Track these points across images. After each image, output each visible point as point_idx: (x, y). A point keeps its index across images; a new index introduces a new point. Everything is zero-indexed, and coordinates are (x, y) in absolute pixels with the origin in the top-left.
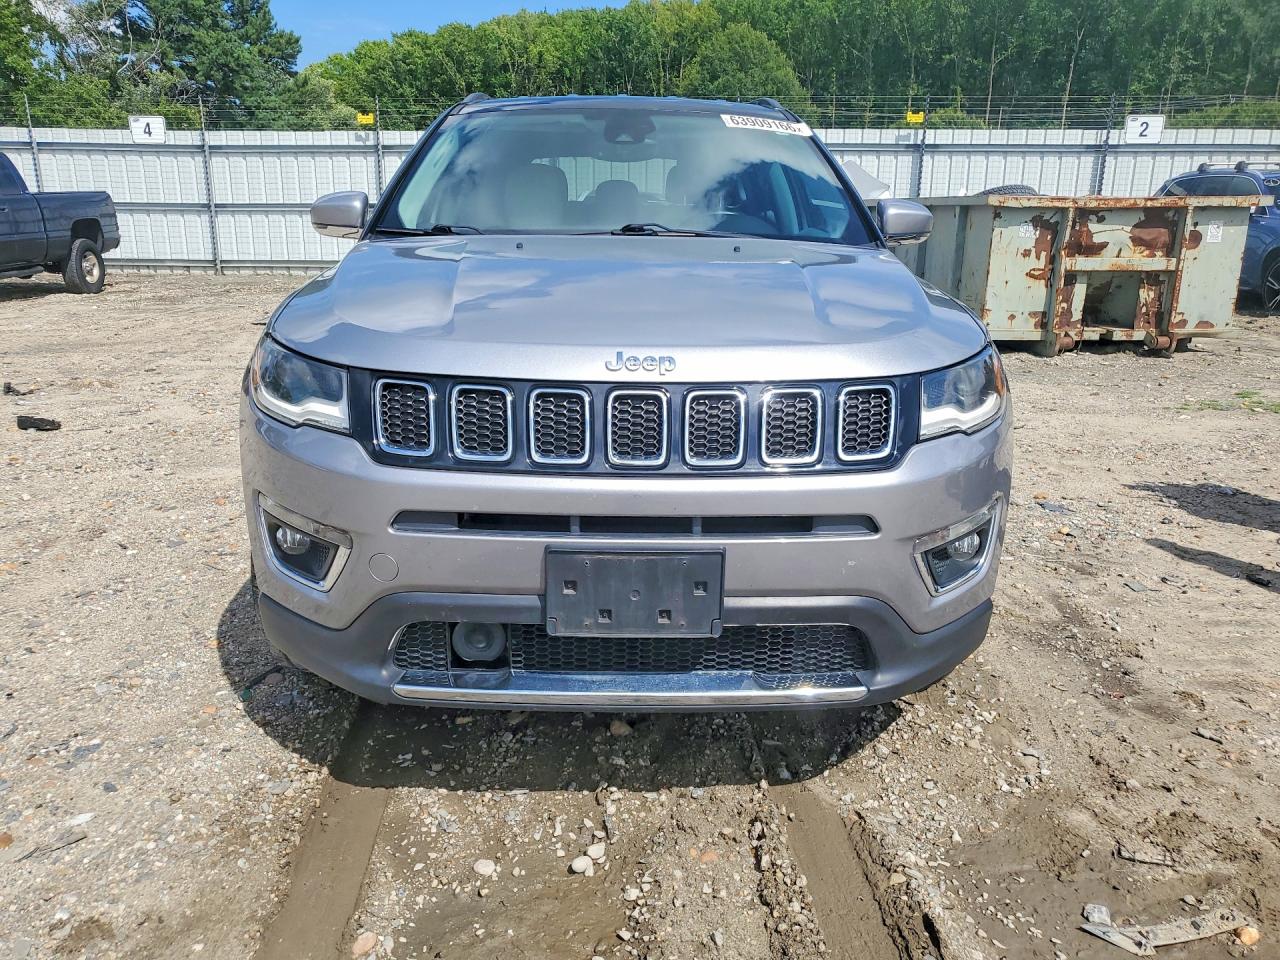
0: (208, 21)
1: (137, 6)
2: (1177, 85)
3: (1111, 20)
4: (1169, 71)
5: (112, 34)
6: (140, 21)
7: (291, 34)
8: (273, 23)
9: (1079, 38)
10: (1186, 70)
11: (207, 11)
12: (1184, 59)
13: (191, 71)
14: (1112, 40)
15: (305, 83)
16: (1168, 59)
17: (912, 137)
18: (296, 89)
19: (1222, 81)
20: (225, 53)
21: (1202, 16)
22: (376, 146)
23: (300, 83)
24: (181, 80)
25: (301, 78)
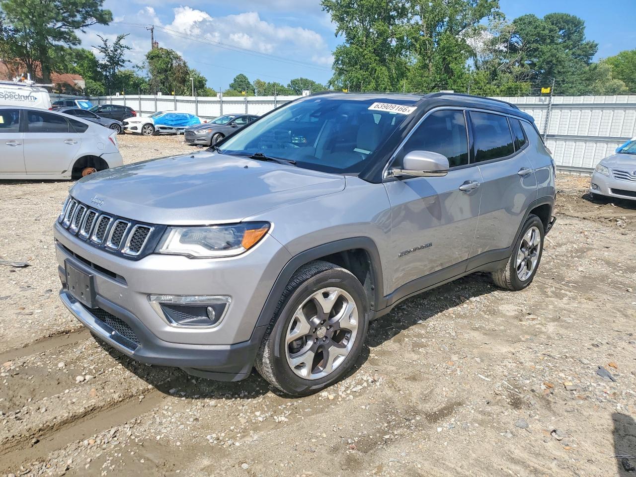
0: (549, 41)
1: (516, 36)
5: (502, 51)
6: (516, 44)
7: (593, 42)
8: (584, 37)
11: (549, 36)
13: (533, 65)
15: (595, 68)
18: (589, 72)
20: (552, 56)
22: (549, 104)
23: (592, 68)
24: (527, 70)
25: (593, 66)
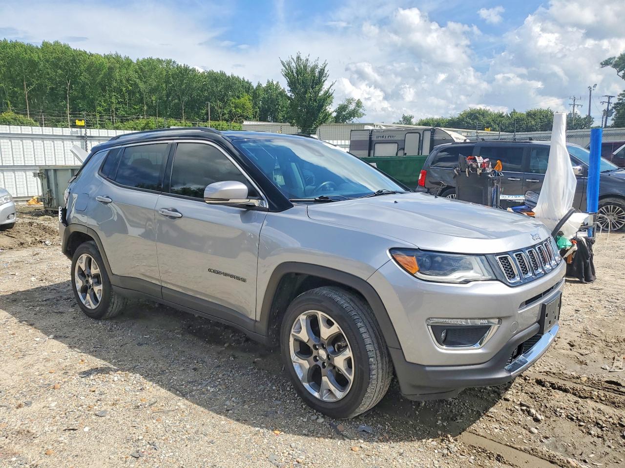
2: (117, 109)
3: (82, 78)
4: (112, 103)
9: (69, 84)
10: (119, 103)
12: (117, 98)
14: (83, 87)
16: (110, 98)
17: (79, 132)
19: (135, 109)
21: (121, 81)
